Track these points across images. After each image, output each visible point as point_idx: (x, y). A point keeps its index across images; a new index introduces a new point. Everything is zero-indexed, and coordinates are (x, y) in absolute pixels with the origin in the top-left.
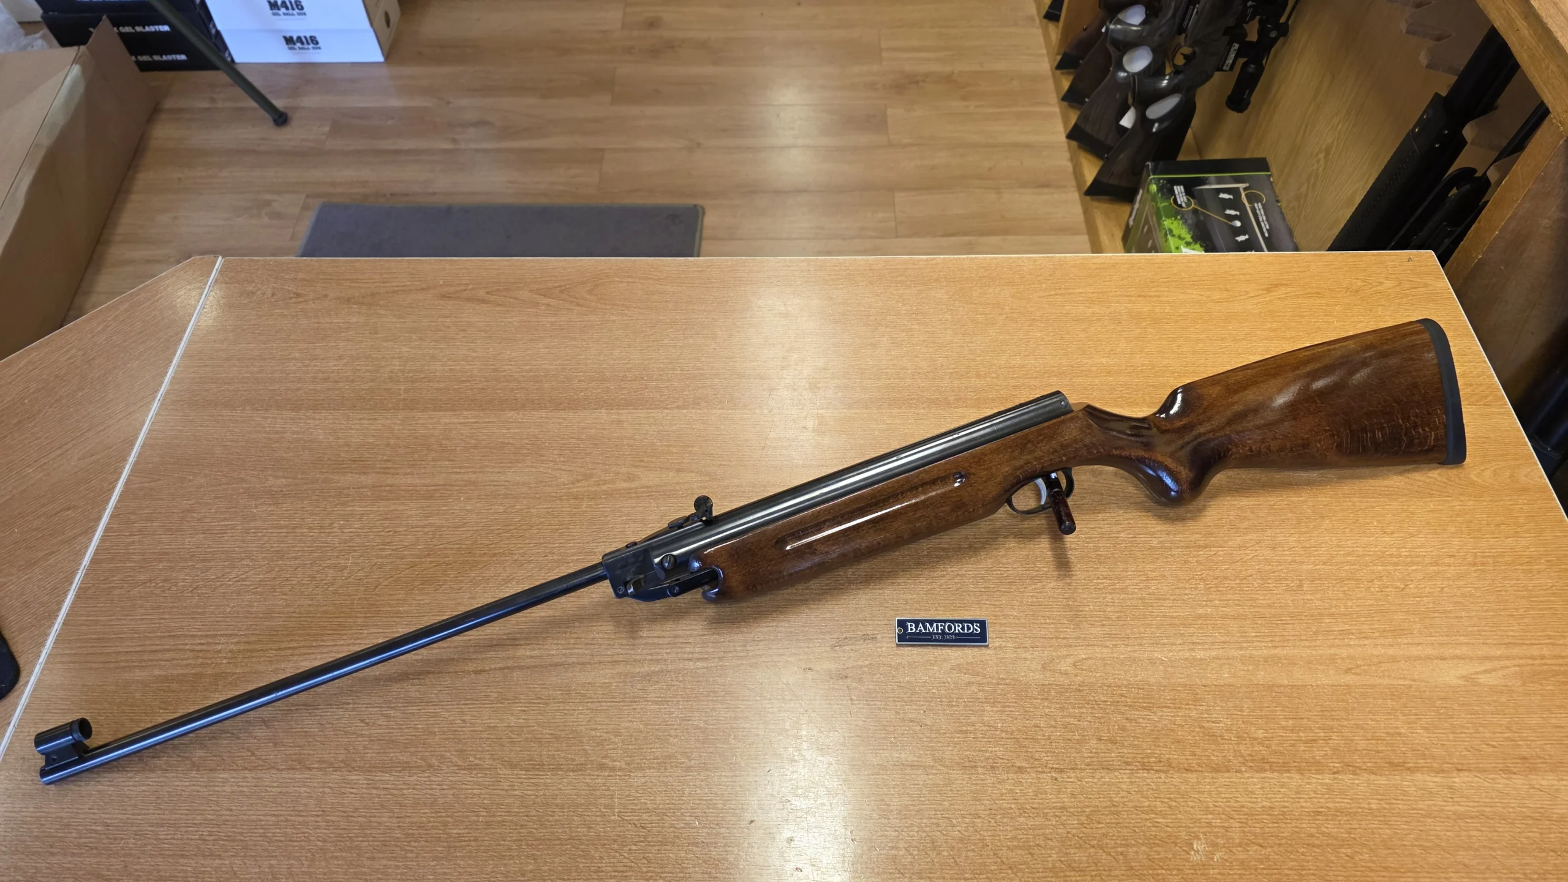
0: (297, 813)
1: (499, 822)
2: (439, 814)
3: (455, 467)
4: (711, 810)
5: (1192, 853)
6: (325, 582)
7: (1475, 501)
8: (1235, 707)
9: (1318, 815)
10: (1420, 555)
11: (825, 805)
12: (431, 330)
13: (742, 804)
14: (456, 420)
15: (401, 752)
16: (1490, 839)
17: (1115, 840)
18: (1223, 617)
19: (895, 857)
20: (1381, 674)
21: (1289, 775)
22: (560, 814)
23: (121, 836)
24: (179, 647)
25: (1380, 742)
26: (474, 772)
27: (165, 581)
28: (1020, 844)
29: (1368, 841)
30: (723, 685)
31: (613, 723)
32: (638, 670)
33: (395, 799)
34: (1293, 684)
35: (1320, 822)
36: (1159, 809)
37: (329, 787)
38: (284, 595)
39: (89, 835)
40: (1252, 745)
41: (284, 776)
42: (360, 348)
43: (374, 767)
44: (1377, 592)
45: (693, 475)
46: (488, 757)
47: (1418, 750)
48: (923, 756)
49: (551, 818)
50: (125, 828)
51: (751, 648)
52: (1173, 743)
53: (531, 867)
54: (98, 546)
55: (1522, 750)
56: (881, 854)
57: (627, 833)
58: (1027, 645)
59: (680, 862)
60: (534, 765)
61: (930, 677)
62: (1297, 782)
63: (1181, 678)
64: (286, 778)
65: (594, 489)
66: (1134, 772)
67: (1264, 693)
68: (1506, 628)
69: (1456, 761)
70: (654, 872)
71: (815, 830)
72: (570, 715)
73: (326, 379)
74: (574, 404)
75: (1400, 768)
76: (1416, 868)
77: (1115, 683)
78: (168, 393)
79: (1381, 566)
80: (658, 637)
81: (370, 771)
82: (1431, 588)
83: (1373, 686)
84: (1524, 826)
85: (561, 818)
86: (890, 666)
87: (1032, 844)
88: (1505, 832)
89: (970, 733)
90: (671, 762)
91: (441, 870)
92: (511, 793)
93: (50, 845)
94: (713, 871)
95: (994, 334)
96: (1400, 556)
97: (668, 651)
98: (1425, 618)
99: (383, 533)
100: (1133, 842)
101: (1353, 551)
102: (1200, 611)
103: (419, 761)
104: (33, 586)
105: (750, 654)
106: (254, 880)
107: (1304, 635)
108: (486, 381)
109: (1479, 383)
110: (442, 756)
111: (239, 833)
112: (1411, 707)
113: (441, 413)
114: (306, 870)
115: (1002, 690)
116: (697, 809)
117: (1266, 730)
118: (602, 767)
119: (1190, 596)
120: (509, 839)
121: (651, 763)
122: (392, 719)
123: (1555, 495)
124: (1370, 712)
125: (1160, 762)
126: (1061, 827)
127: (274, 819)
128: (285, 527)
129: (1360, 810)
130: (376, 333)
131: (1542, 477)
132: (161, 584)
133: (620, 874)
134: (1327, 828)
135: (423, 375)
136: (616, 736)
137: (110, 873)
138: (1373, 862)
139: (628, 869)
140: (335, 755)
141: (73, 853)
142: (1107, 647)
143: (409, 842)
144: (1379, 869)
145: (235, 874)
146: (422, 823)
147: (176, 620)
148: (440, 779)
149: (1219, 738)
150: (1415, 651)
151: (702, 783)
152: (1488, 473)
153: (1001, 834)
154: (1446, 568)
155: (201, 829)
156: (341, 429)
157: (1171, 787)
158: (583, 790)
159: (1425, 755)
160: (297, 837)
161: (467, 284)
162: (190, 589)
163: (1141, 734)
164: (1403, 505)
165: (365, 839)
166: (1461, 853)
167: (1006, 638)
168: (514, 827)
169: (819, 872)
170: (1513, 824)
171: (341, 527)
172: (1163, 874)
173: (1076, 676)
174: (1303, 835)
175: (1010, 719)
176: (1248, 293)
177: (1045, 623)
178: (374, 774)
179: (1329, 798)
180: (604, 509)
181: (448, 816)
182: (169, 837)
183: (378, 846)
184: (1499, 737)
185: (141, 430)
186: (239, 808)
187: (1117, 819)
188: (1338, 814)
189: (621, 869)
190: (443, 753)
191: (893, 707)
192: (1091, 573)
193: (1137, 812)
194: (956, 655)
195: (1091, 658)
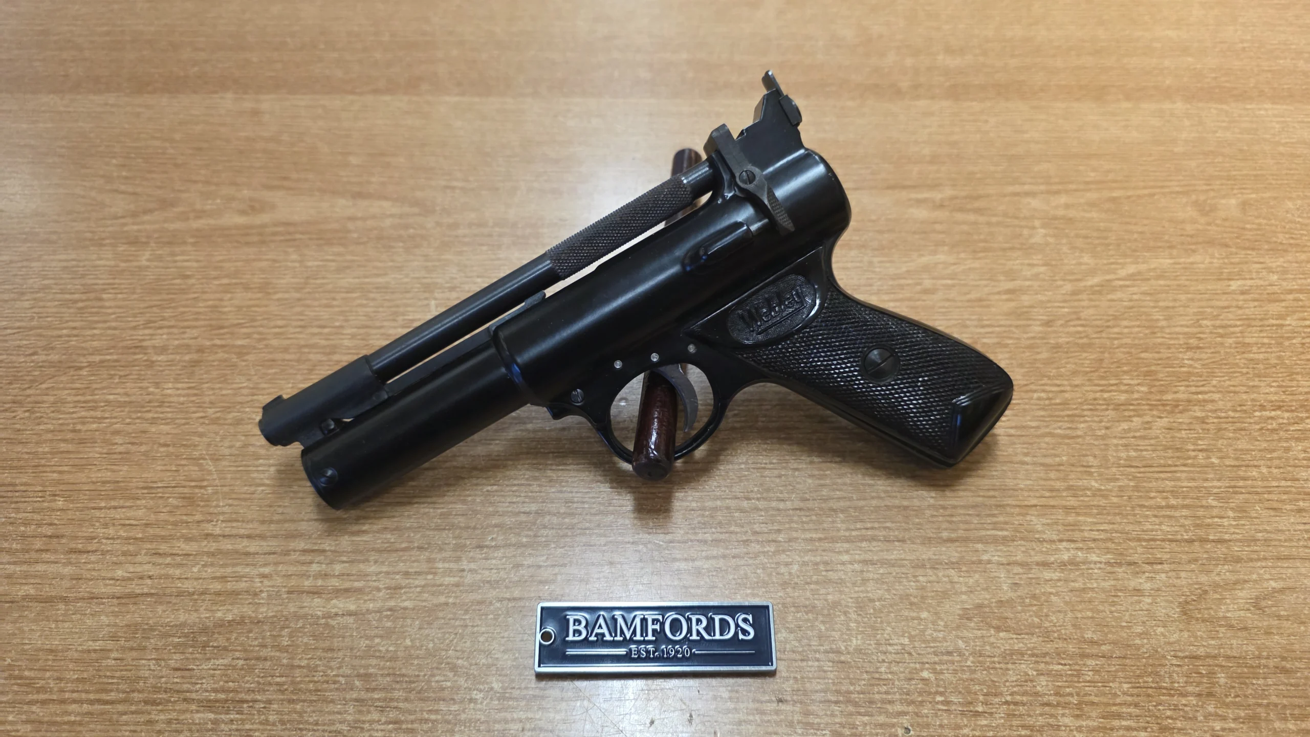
58: (1135, 558)
61: (912, 638)
74: (174, 85)
80: (249, 537)
108: (19, 49)
115: (1096, 673)
167: (1084, 540)
173: (1268, 633)
192: (1244, 397)
194: (971, 581)
195: (1292, 589)
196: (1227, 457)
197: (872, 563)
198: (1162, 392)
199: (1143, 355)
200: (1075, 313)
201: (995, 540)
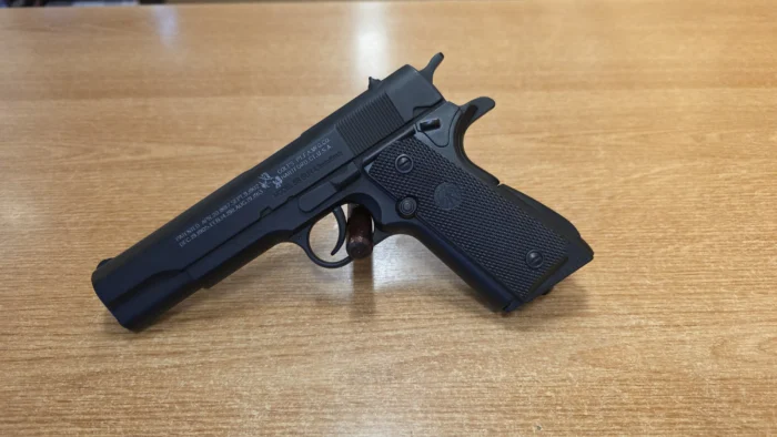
86: (473, 357)
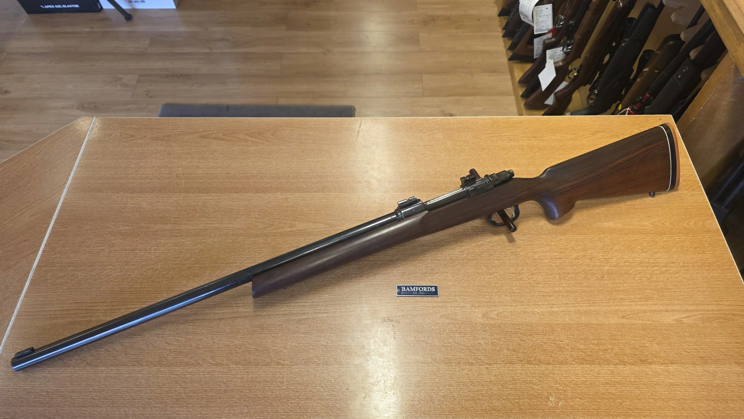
0: (137, 386)
1: (231, 390)
2: (203, 386)
3: (209, 221)
4: (329, 384)
5: (549, 402)
6: (147, 276)
7: (686, 236)
8: (571, 334)
9: (607, 384)
10: (658, 262)
11: (381, 381)
12: (196, 154)
13: (344, 381)
14: (209, 198)
15: (185, 357)
16: (685, 395)
17: (514, 396)
18: (567, 292)
19: (413, 405)
20: (638, 319)
21: (594, 366)
22: (259, 386)
23: (55, 397)
24: (79, 308)
25: (636, 350)
26: (219, 367)
27: (72, 276)
28: (471, 398)
29: (629, 396)
30: (335, 325)
31: (283, 343)
32: (295, 318)
33: (182, 379)
34: (598, 323)
35: (608, 387)
36: (535, 382)
37: (151, 374)
38: (128, 282)
39: (39, 397)
40: (578, 352)
41: (130, 369)
42: (163, 162)
43: (172, 364)
44: (638, 280)
45: (321, 224)
46: (225, 359)
47: (654, 354)
48: (427, 358)
49: (255, 388)
50: (56, 394)
51: (348, 308)
52: (542, 351)
53: (246, 411)
54: (39, 259)
55: (701, 354)
56: (407, 404)
57: (290, 395)
58: (476, 305)
59: (314, 408)
60: (247, 363)
61: (431, 320)
62: (598, 369)
63: (547, 321)
64: (130, 370)
65: (274, 231)
66: (524, 365)
67: (585, 328)
68: (696, 297)
69: (671, 359)
70: (303, 413)
71: (376, 393)
72: (264, 339)
73: (146, 178)
74: (265, 190)
75: (645, 362)
76: (651, 408)
77: (516, 323)
78: (71, 184)
79: (641, 267)
80: (305, 302)
81: (170, 366)
82: (663, 278)
83: (634, 324)
84: (700, 389)
85: (259, 388)
86: (412, 315)
87: (476, 398)
88: (692, 392)
89: (449, 347)
90: (311, 362)
91: (204, 412)
92: (236, 376)
93: (21, 402)
94: (330, 412)
95: (464, 156)
96: (649, 263)
97: (309, 309)
98: (659, 292)
99: (175, 253)
100: (522, 397)
101: (628, 260)
102: (557, 289)
103: (193, 361)
104: (10, 278)
105: (348, 310)
106: (117, 418)
107: (604, 300)
108: (223, 179)
109: (690, 180)
110: (204, 359)
111: (109, 395)
112: (652, 334)
113: (202, 194)
114: (141, 413)
115: (464, 327)
116: (323, 383)
117: (585, 345)
118: (278, 364)
119: (552, 282)
120: (235, 397)
121: (301, 362)
122: (180, 342)
123: (722, 234)
124: (632, 336)
125: (536, 360)
126: (490, 390)
127: (125, 389)
128: (129, 250)
129: (626, 382)
130: (170, 155)
131: (717, 225)
132: (70, 278)
133: (287, 414)
134: (611, 390)
135: (193, 176)
136: (285, 349)
137: (50, 415)
138: (630, 405)
139: (290, 411)
140: (154, 359)
141: (32, 405)
142: (513, 306)
143: (189, 399)
144: (635, 409)
145: (108, 415)
146: (195, 390)
147: (78, 295)
148: (202, 370)
149: (563, 349)
150: (654, 308)
151: (325, 371)
152: (692, 223)
153: (461, 393)
154: (670, 268)
155: (92, 394)
156: (154, 202)
157: (540, 371)
158: (270, 374)
159: (656, 356)
160: (137, 397)
161: (214, 131)
162: (84, 280)
163: (528, 347)
164: (652, 238)
165: (168, 398)
166: (671, 402)
167: (466, 302)
168: (238, 392)
169: (379, 412)
170: (695, 388)
171: (155, 250)
172: (535, 412)
173: (498, 320)
174: (600, 393)
175: (467, 340)
176: (584, 135)
177: (485, 295)
178: (172, 368)
179: (612, 376)
180: (279, 241)
181: (206, 387)
182: (77, 398)
183: (174, 401)
184: (691, 348)
185: (59, 203)
186: (109, 384)
187: (515, 387)
188: (616, 384)
189: (287, 411)
190: (204, 358)
191: (414, 335)
192: (506, 271)
193: (524, 383)
194: (443, 310)
195: (505, 311)
196: (499, 285)
197: (425, 306)
198: (489, 270)
199: (487, 261)
200: (474, 251)
201: (449, 302)
